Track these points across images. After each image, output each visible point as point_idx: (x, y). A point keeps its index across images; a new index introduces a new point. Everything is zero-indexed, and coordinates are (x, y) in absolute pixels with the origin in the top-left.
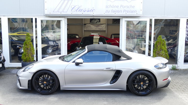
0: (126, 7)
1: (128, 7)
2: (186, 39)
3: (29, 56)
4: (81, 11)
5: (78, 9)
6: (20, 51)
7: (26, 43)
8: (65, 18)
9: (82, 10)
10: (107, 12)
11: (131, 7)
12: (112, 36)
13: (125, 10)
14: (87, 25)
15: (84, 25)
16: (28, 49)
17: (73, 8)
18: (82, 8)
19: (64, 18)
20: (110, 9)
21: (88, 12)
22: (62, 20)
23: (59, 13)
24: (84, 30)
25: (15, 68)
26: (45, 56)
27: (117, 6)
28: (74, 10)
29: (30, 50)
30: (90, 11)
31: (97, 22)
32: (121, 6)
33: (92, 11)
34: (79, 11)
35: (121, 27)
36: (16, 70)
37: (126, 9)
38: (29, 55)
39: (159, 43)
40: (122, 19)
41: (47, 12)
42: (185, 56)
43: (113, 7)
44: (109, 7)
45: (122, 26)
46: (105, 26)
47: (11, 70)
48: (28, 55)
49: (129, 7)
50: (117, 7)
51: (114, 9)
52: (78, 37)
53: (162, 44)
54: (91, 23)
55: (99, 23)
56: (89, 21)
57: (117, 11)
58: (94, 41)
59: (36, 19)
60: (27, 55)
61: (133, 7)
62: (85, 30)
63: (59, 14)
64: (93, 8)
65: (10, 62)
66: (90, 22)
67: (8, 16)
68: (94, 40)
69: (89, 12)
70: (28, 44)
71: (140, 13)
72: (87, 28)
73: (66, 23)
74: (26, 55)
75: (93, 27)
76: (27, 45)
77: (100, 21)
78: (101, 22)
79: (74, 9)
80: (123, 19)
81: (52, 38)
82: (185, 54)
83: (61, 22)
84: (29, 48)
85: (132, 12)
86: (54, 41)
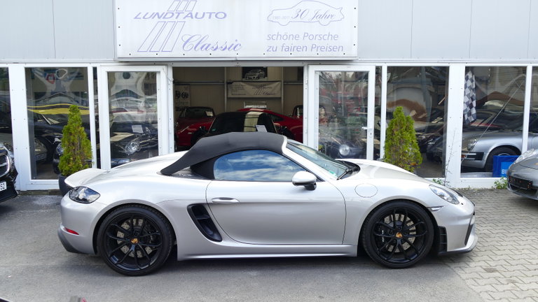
0: (318, 37)
1: (322, 37)
2: (466, 116)
3: (76, 163)
4: (206, 49)
5: (199, 43)
6: (58, 150)
7: (69, 129)
8: (166, 65)
9: (209, 45)
10: (271, 49)
11: (330, 37)
12: (297, 110)
13: (314, 46)
14: (234, 83)
15: (228, 83)
16: (73, 144)
17: (187, 41)
18: (207, 42)
19: (164, 67)
20: (278, 43)
21: (224, 50)
22: (159, 72)
23: (153, 55)
24: (227, 98)
25: (46, 193)
26: (121, 162)
27: (294, 35)
28: (188, 46)
29: (80, 147)
30: (229, 48)
31: (258, 78)
32: (306, 35)
33: (234, 48)
34: (202, 48)
35: (305, 86)
36: (47, 196)
37: (317, 42)
38: (76, 160)
39: (396, 124)
40: (308, 68)
41: (122, 53)
42: (463, 156)
43: (285, 37)
44: (274, 38)
45: (307, 84)
46: (279, 87)
47: (35, 197)
48: (74, 159)
49: (326, 37)
50: (296, 37)
51: (289, 43)
52: (212, 115)
53: (404, 128)
54: (244, 80)
55: (265, 79)
56: (240, 73)
57: (295, 49)
58: (247, 122)
59: (95, 70)
60: (72, 159)
61: (335, 37)
62: (230, 96)
63: (151, 55)
64: (236, 40)
65: (32, 179)
66: (243, 77)
67: (26, 63)
68: (246, 119)
69: (227, 50)
70: (73, 132)
71: (351, 53)
72: (233, 93)
73: (171, 78)
74: (69, 160)
75: (250, 90)
76: (71, 134)
77: (266, 75)
78: (270, 77)
79: (188, 44)
80: (311, 67)
81: (142, 117)
82: (462, 152)
83: (158, 76)
84: (77, 142)
85: (333, 49)
86: (145, 125)
